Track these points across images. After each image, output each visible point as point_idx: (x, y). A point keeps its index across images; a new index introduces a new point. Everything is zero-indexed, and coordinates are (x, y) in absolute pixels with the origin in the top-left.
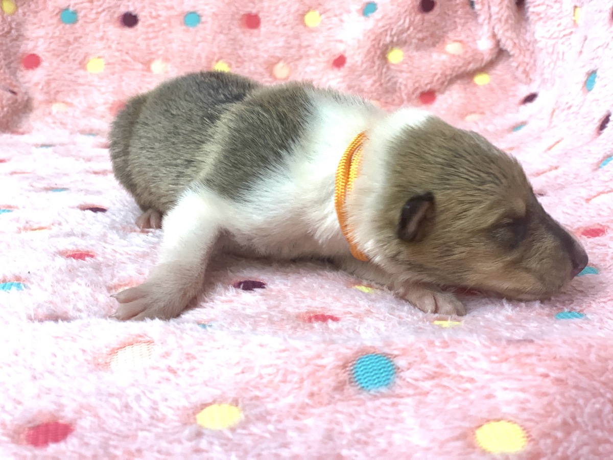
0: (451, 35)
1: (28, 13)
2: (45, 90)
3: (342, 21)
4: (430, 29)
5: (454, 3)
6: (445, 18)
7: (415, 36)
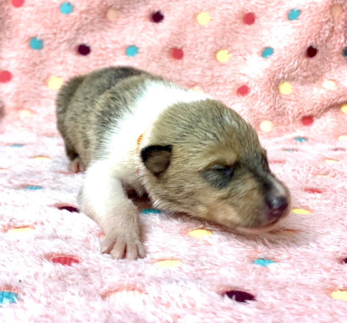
0: (327, 75)
1: (3, 39)
2: (15, 99)
3: (245, 59)
4: (313, 70)
5: (331, 51)
6: (323, 62)
7: (301, 74)
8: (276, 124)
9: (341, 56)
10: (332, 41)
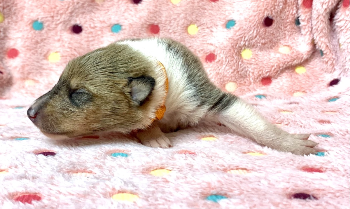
0: (282, 42)
1: (11, 23)
2: (21, 71)
3: (212, 31)
4: (270, 37)
5: (285, 21)
6: (279, 30)
7: (260, 41)
8: (239, 85)
9: (294, 25)
10: (285, 12)
